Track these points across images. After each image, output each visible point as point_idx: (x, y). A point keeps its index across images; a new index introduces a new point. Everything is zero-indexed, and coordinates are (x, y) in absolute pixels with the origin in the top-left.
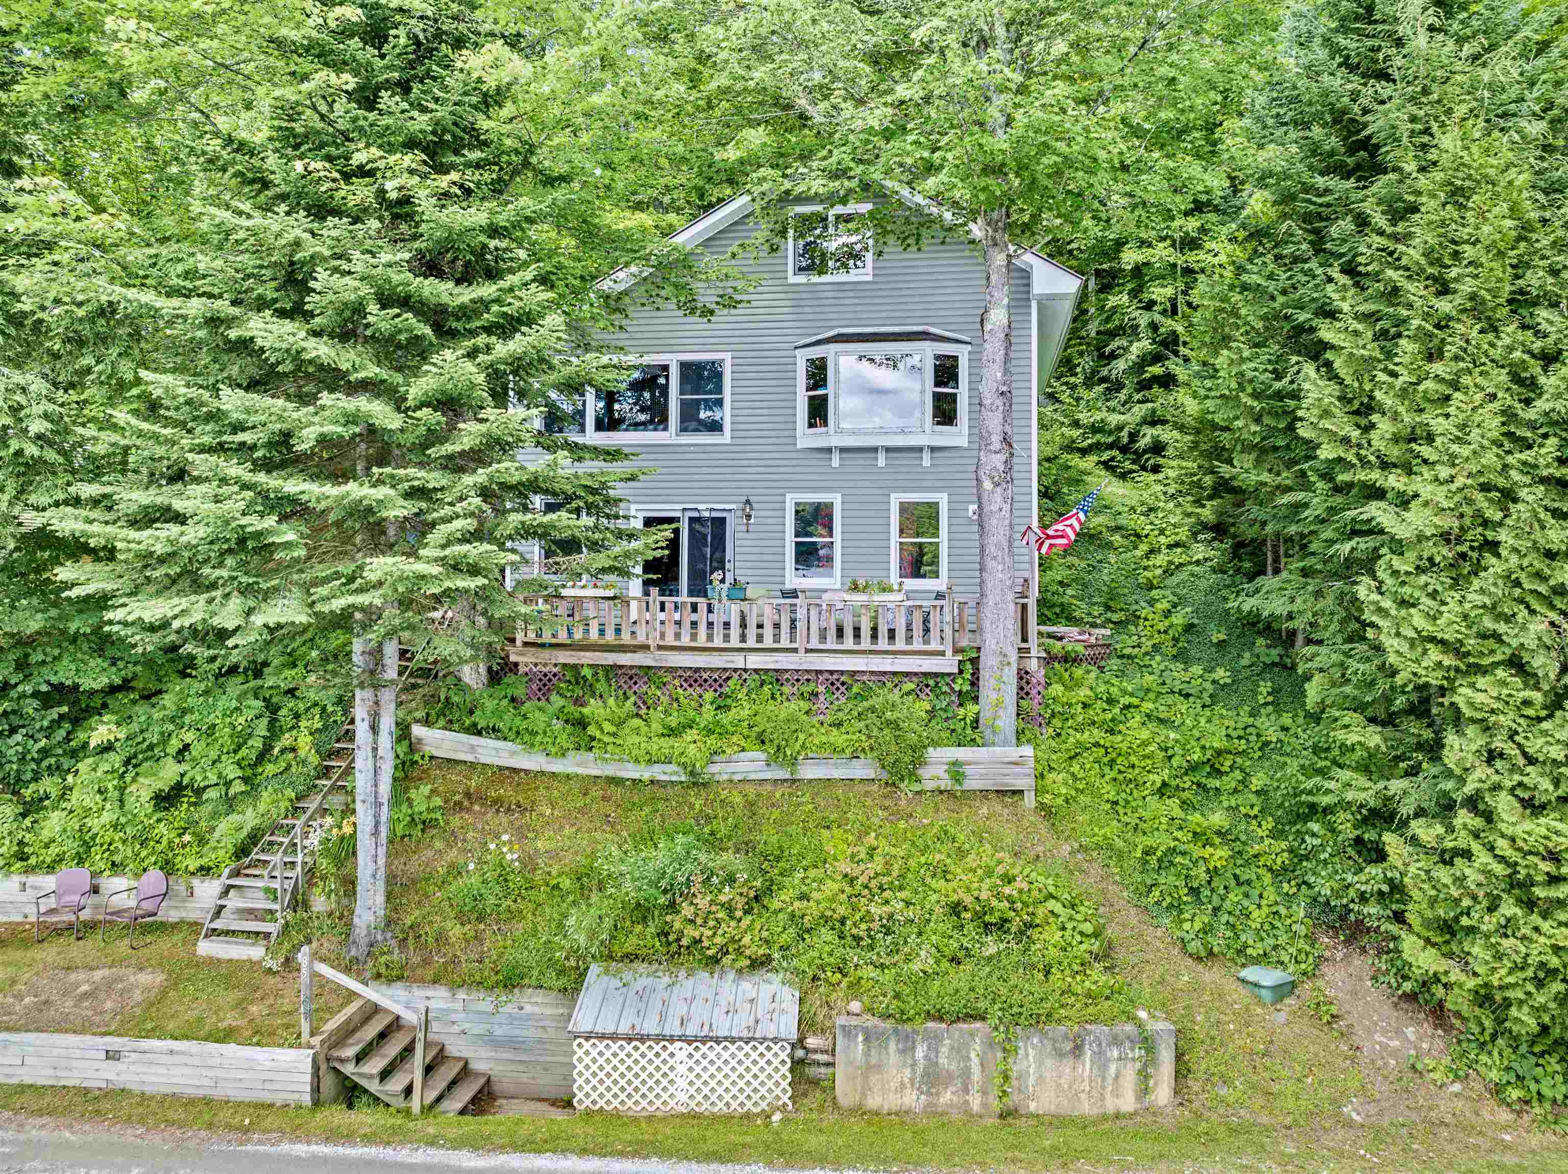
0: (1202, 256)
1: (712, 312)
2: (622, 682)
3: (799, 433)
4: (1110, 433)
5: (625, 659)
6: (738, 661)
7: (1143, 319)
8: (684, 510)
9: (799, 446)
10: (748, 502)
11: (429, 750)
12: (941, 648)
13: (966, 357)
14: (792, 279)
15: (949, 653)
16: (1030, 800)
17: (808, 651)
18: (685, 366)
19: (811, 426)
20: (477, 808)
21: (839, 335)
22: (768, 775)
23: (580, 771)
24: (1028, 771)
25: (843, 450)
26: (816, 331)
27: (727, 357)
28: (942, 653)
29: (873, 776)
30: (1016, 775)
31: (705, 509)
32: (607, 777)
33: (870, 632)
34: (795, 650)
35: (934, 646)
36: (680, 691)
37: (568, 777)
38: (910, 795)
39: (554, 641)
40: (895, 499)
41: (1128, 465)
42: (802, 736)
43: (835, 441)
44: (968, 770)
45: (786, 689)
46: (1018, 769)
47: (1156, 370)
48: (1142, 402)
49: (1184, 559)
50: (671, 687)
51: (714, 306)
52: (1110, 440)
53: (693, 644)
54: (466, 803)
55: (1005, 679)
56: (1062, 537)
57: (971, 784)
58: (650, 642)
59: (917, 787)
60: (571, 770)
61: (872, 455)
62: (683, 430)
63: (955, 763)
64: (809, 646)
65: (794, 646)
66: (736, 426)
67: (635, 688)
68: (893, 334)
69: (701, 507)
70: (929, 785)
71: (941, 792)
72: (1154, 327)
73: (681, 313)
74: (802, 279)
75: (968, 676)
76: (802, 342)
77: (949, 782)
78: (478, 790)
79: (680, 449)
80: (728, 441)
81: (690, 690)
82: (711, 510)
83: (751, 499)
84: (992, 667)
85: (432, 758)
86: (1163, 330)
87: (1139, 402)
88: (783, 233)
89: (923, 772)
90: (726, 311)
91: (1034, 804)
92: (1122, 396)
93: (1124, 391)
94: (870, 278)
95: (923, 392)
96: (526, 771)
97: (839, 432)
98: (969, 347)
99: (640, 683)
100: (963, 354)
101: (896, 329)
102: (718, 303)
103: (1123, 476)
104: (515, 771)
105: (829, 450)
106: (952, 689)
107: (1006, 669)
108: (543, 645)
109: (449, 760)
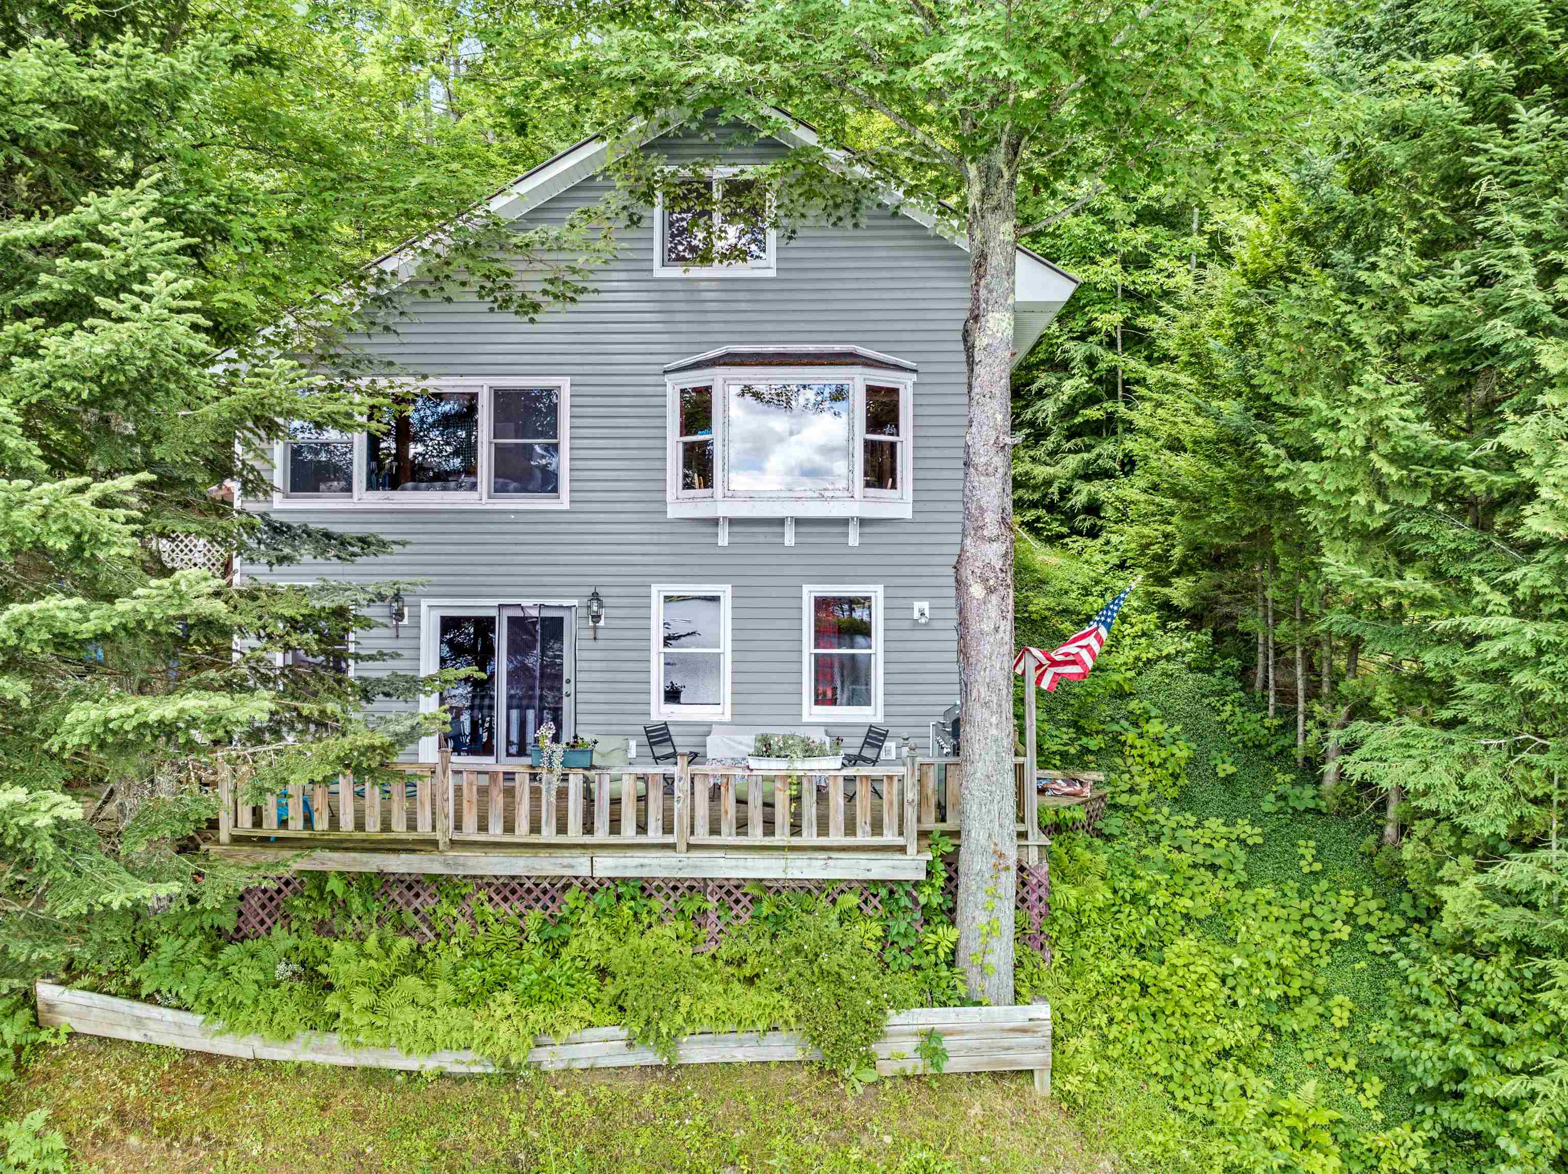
0: (1153, 278)
1: (536, 307)
2: (395, 895)
3: (670, 497)
4: (1035, 488)
5: (397, 864)
6: (580, 866)
7: (1078, 351)
8: (501, 606)
9: (670, 515)
10: (595, 596)
11: (66, 1023)
12: (900, 841)
13: (910, 390)
14: (660, 272)
15: (912, 849)
16: (1042, 1085)
17: (690, 847)
18: (501, 397)
19: (688, 486)
20: (133, 1140)
21: (728, 354)
22: (632, 1059)
23: (320, 1058)
24: (1041, 1041)
25: (733, 522)
26: (695, 348)
27: (565, 385)
28: (902, 849)
29: (799, 1056)
30: (1025, 1047)
31: (531, 606)
32: (365, 1069)
33: (788, 820)
34: (672, 847)
35: (889, 837)
36: (488, 908)
37: (300, 1070)
38: (860, 1090)
39: (282, 833)
40: (810, 593)
41: (1056, 527)
42: (685, 1000)
43: (724, 510)
44: (948, 1043)
45: (657, 904)
46: (1026, 1039)
47: (1093, 413)
48: (1077, 452)
49: (1152, 654)
50: (473, 902)
51: (539, 298)
52: (1036, 496)
53: (508, 839)
54: (116, 1133)
55: (1001, 892)
56: (1073, 663)
57: (952, 1065)
58: (439, 836)
59: (870, 1076)
60: (306, 1057)
61: (778, 529)
62: (500, 489)
63: (929, 1034)
64: (693, 840)
65: (669, 839)
66: (577, 485)
67: (417, 903)
68: (808, 355)
69: (525, 602)
70: (887, 1068)
71: (906, 1078)
72: (1091, 361)
73: (485, 307)
74: (676, 272)
75: (939, 882)
76: (674, 364)
77: (920, 1063)
78: (140, 1105)
79: (496, 517)
80: (566, 506)
81: (504, 907)
82: (542, 607)
83: (602, 591)
84: (980, 873)
85: (71, 1035)
86: (1102, 366)
87: (1070, 451)
88: (648, 197)
89: (879, 1049)
90: (558, 306)
91: (1047, 1092)
92: (1049, 443)
93: (1052, 438)
94: (772, 273)
95: (851, 439)
96: (230, 1061)
97: (729, 496)
98: (914, 377)
99: (424, 895)
100: (905, 384)
101: (811, 348)
102: (545, 292)
103: (1053, 540)
104: (210, 1059)
105: (715, 522)
106: (915, 901)
107: (1003, 874)
108: (264, 841)
109: (101, 1039)
